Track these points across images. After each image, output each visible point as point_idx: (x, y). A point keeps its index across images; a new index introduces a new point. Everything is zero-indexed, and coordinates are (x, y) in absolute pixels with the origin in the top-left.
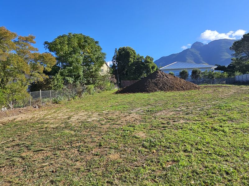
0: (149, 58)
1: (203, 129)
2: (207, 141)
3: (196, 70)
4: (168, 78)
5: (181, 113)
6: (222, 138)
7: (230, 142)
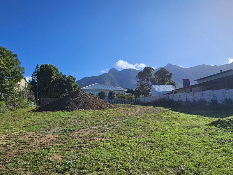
0: (71, 78)
1: (114, 146)
2: (117, 157)
3: (112, 92)
4: (88, 97)
5: (97, 131)
6: (129, 153)
7: (134, 156)
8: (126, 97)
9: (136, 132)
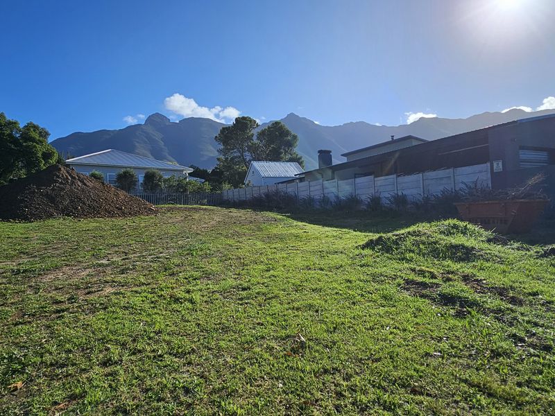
1: (152, 302)
2: (157, 328)
3: (154, 173)
4: (85, 184)
5: (109, 270)
6: (188, 317)
8: (190, 188)
9: (208, 268)
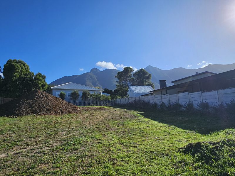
3: (86, 92)
8: (102, 98)
